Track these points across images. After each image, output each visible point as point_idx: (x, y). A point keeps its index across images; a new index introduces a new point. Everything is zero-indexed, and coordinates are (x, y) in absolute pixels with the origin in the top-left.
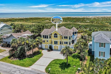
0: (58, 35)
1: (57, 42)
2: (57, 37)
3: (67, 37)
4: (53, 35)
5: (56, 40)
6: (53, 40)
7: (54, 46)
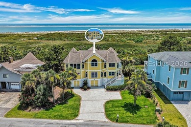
0: (98, 62)
1: (96, 73)
2: (96, 65)
3: (114, 64)
4: (89, 63)
5: (94, 71)
6: (89, 71)
7: (90, 81)
